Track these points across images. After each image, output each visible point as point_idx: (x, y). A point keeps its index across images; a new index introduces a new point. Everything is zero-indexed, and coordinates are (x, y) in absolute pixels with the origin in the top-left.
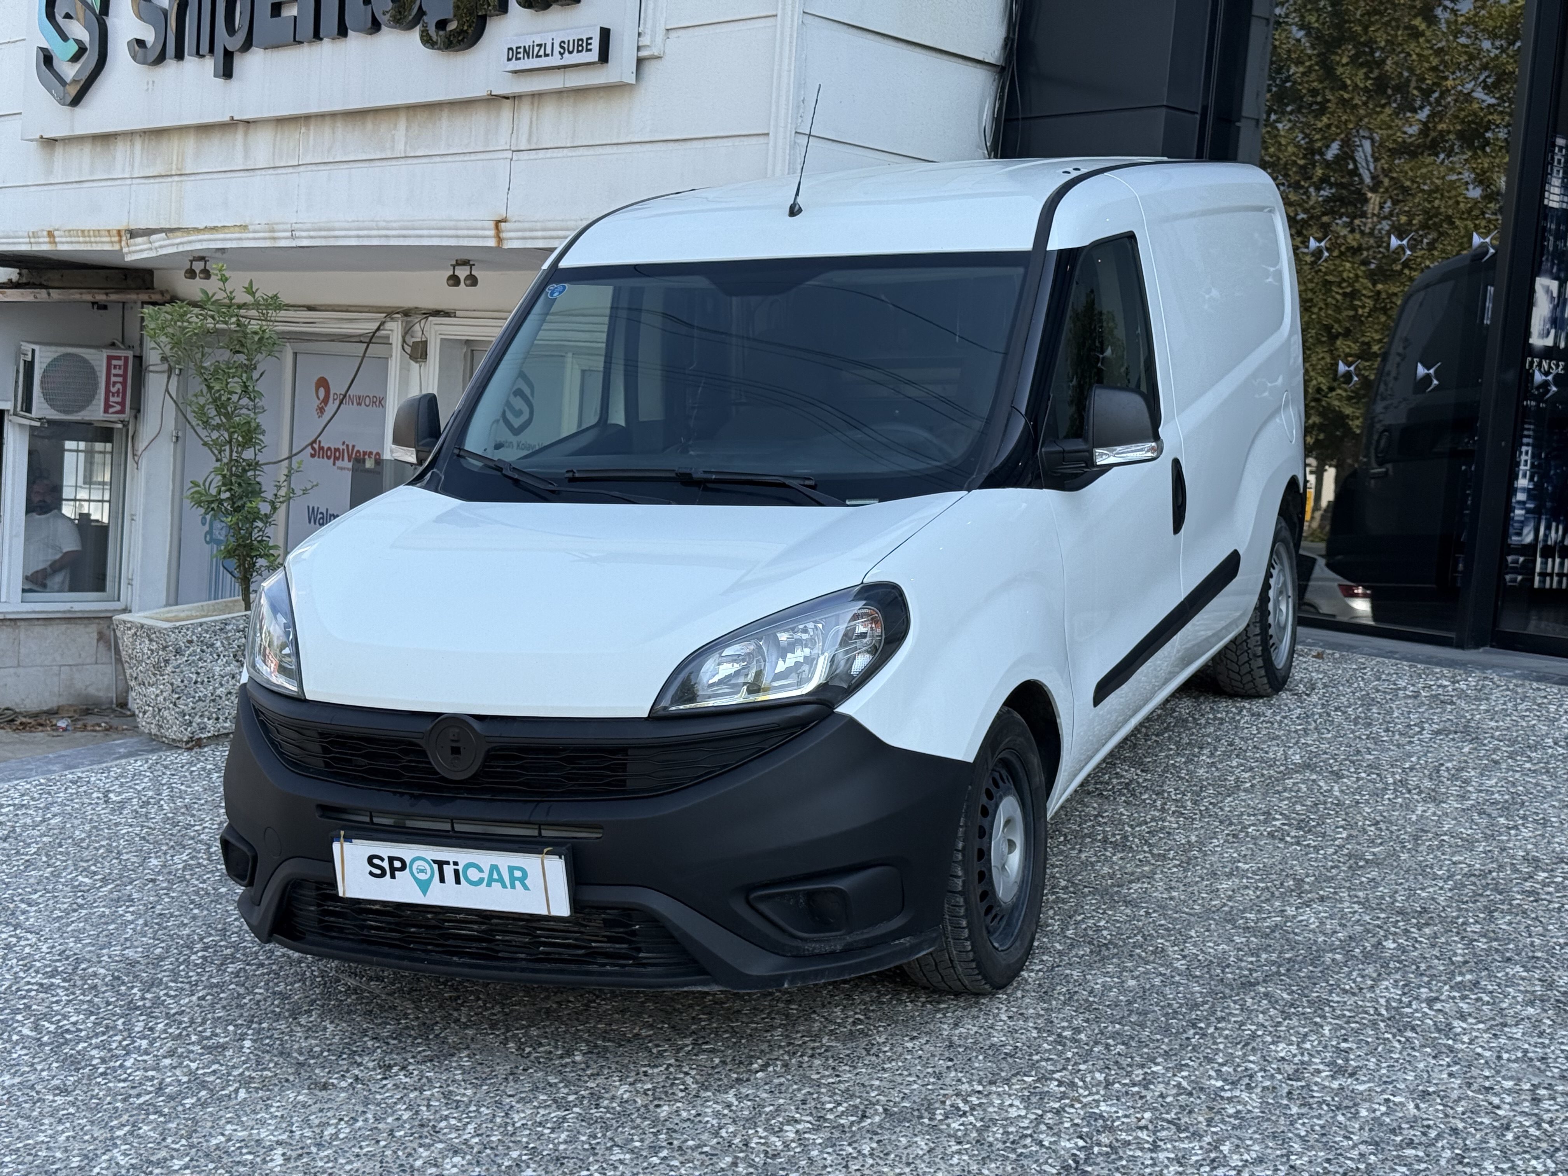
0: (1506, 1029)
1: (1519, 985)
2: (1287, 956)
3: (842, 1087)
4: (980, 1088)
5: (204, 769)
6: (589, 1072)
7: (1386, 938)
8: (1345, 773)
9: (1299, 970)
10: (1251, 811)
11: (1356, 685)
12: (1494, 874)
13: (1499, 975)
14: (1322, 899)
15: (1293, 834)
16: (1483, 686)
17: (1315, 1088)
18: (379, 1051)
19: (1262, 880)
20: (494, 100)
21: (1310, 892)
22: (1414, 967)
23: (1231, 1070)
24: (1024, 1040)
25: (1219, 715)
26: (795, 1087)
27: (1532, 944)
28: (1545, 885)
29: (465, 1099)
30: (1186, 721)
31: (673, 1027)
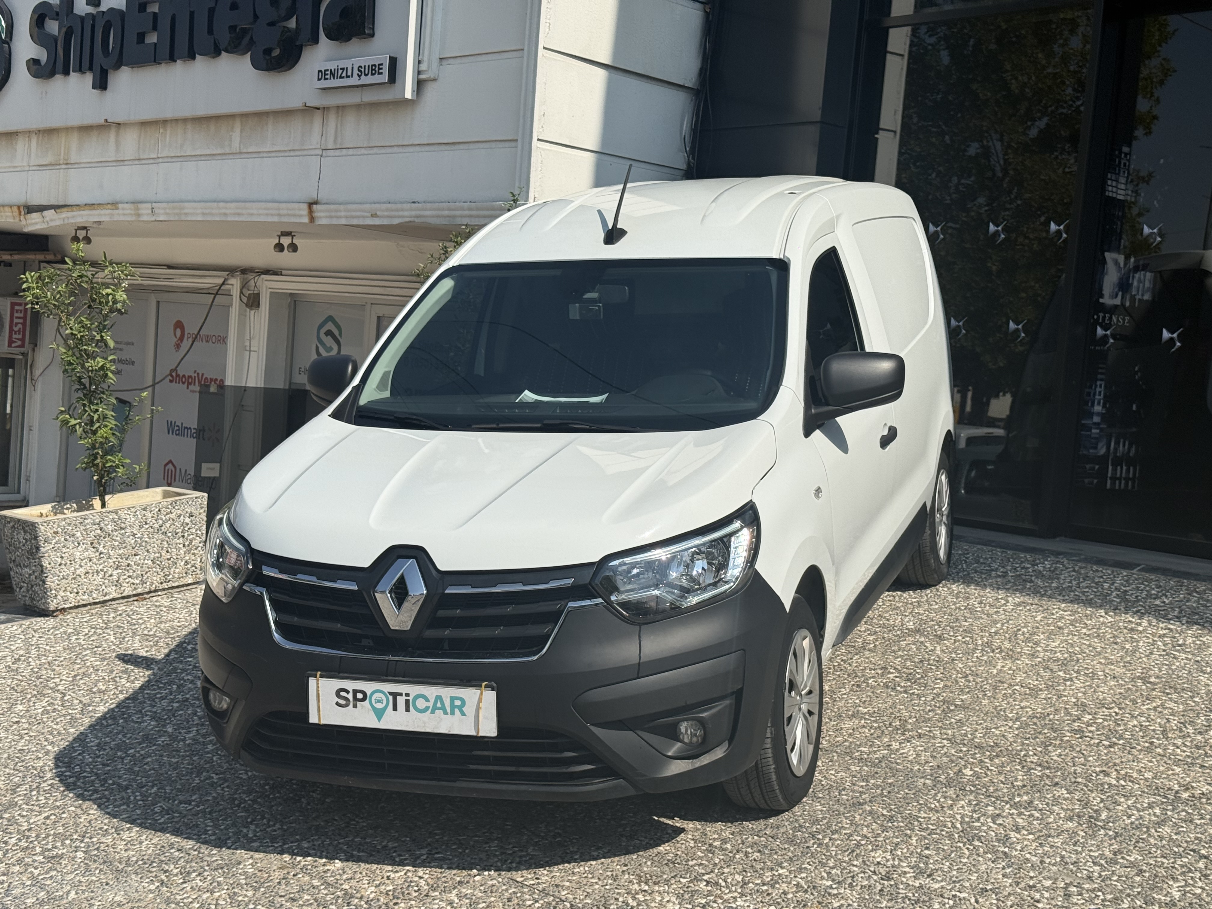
0: (1050, 839)
1: (1062, 804)
2: (890, 781)
3: (540, 887)
4: (646, 888)
5: (65, 632)
6: (345, 877)
7: (965, 767)
8: (946, 636)
9: (898, 793)
10: (872, 666)
11: (960, 567)
12: (1051, 716)
13: (1048, 796)
14: (920, 736)
15: (902, 684)
16: (1056, 568)
17: (901, 886)
18: (182, 860)
19: (875, 721)
20: (308, 110)
21: (912, 730)
22: (984, 790)
23: (839, 872)
24: (683, 849)
26: (504, 887)
27: (1075, 773)
28: (1089, 725)
29: (246, 899)
31: (414, 840)
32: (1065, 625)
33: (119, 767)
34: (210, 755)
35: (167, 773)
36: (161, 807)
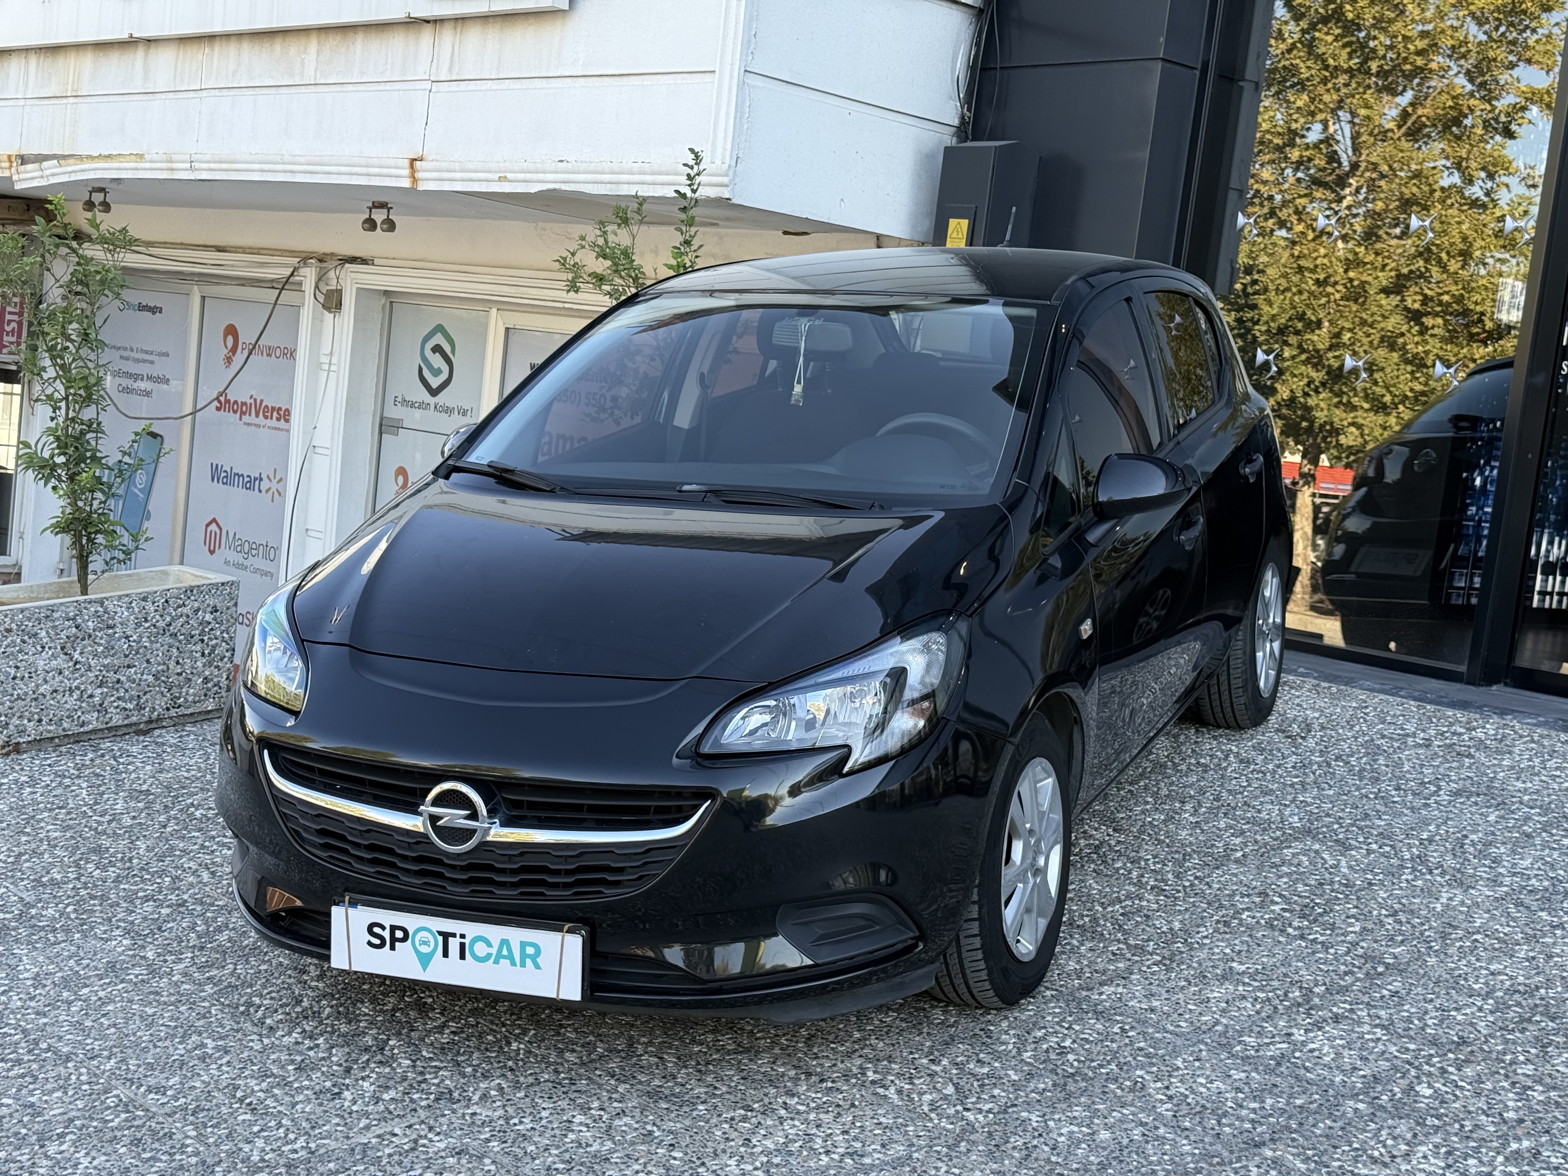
2: (1298, 1102)
5: (16, 781)
7: (1418, 1080)
8: (1353, 842)
9: (1314, 1126)
10: (1243, 889)
11: (1357, 728)
12: (1543, 991)
14: (1336, 1019)
15: (1295, 924)
16: (1504, 736)
19: (1261, 989)
20: (413, 24)
21: (1321, 1008)
22: (1457, 1126)
25: (1202, 761)
30: (1164, 766)
32: (1535, 831)
33: (61, 1018)
34: (206, 1004)
35: (134, 1034)
36: (117, 1096)
